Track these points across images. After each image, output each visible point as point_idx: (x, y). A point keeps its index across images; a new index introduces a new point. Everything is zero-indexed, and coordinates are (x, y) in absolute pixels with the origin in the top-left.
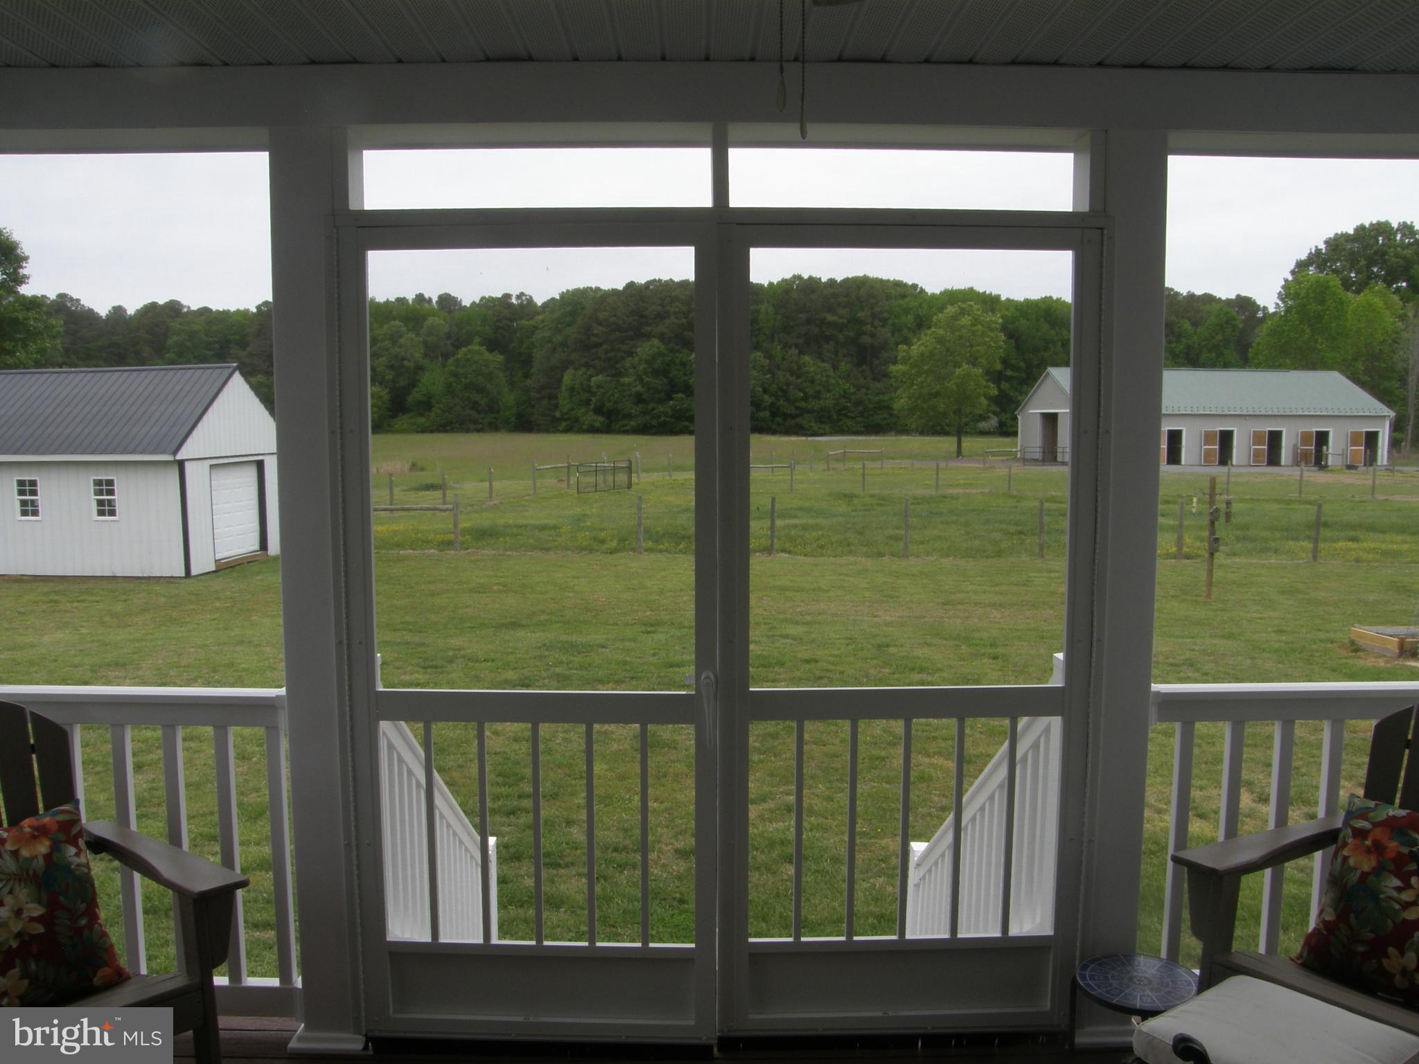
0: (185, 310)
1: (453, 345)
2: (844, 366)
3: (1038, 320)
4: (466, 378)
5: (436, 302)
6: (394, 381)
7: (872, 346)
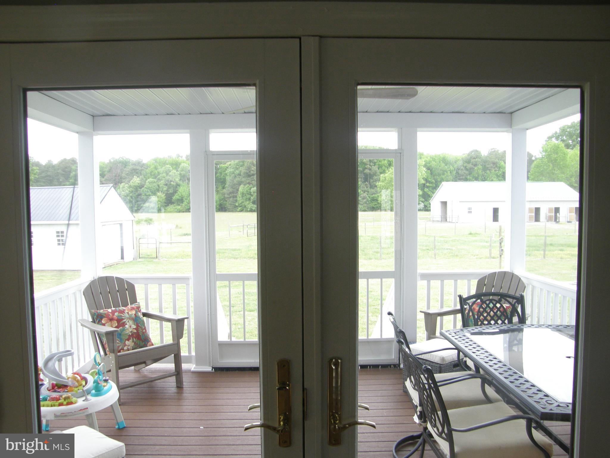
3: (440, 162)
6: (167, 190)
7: (370, 174)
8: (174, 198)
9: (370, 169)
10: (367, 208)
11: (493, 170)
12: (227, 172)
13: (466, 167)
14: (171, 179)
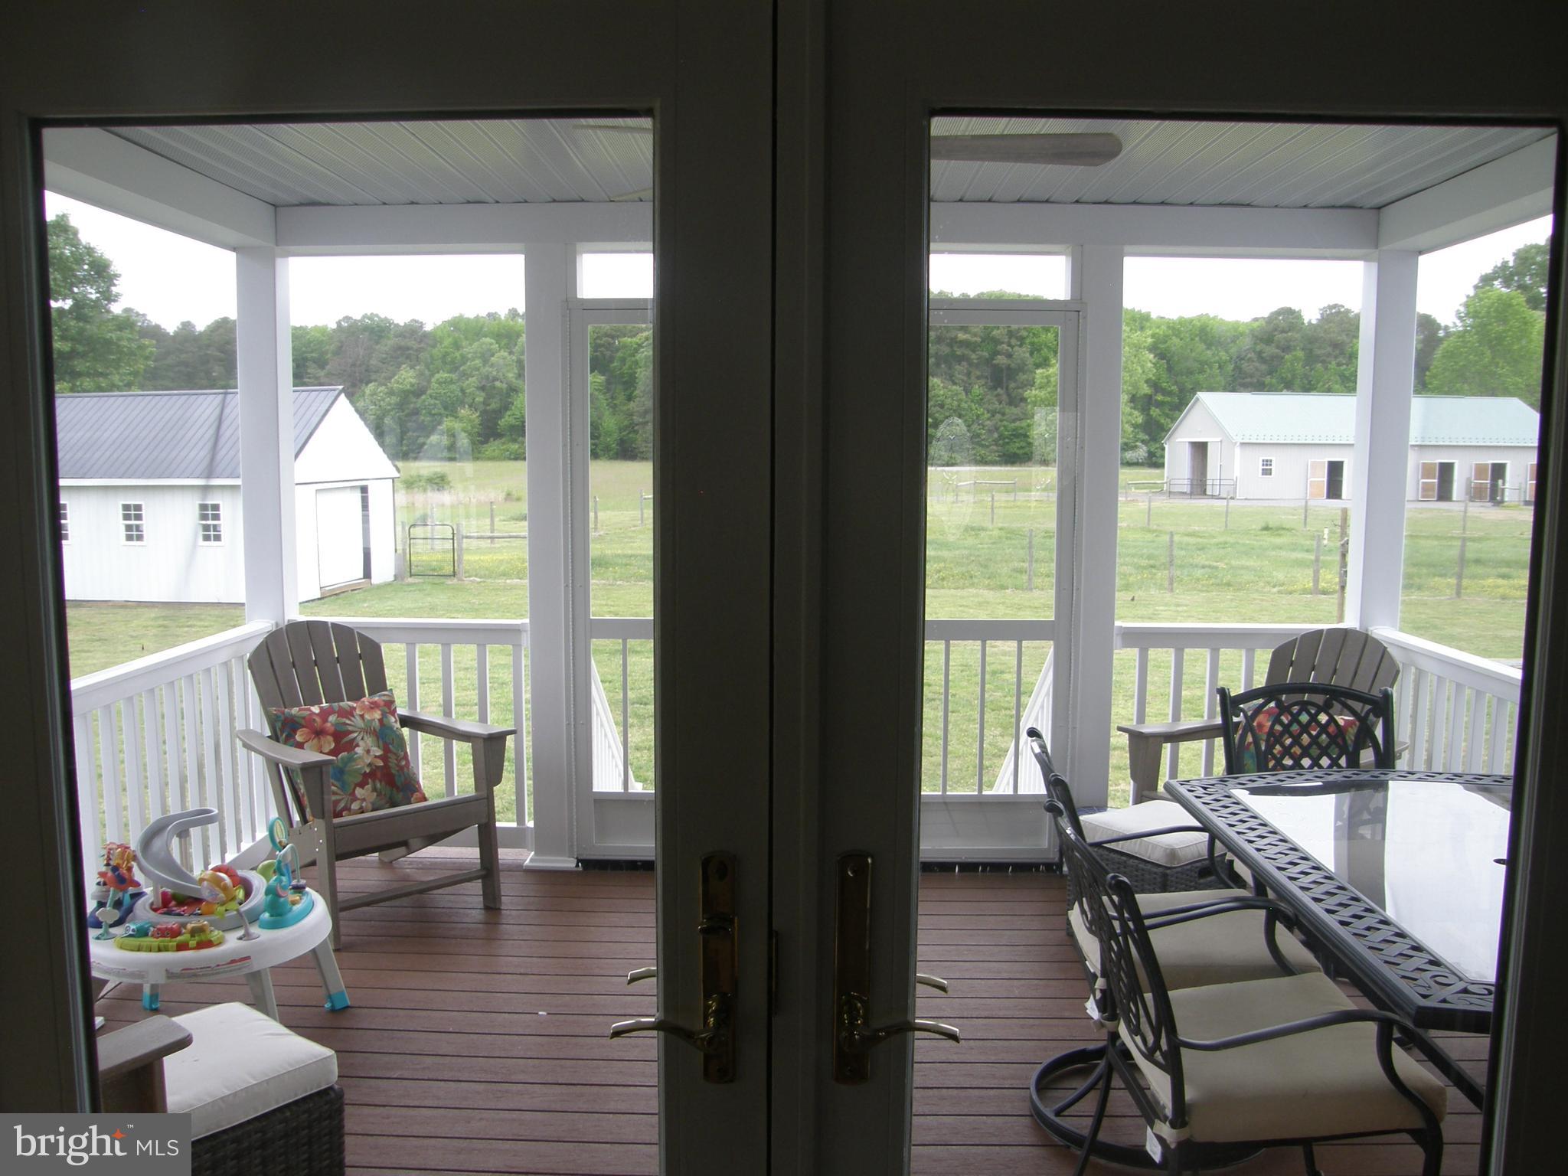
2: (977, 390)
3: (1192, 339)
6: (485, 403)
7: (1009, 368)
8: (502, 422)
9: (1010, 356)
10: (999, 456)
11: (1334, 363)
12: (638, 356)
13: (1260, 353)
14: (495, 373)
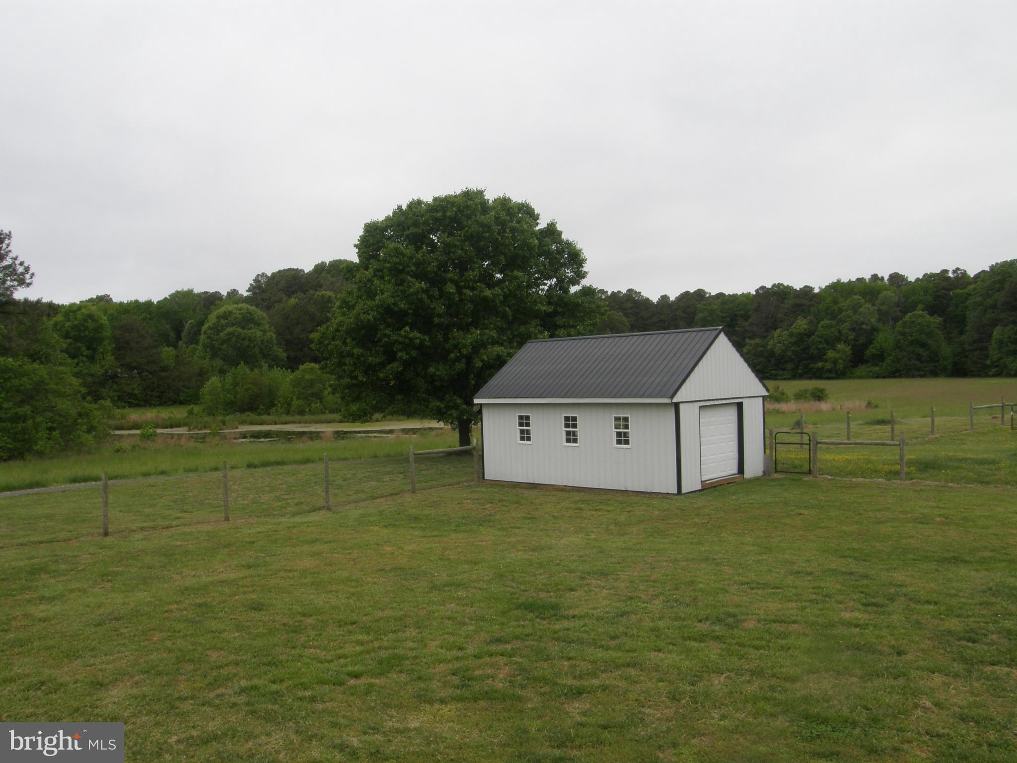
0: (708, 295)
1: (901, 311)
4: (911, 336)
5: (888, 280)
6: (855, 340)
8: (868, 353)
12: (968, 303)
14: (862, 319)
